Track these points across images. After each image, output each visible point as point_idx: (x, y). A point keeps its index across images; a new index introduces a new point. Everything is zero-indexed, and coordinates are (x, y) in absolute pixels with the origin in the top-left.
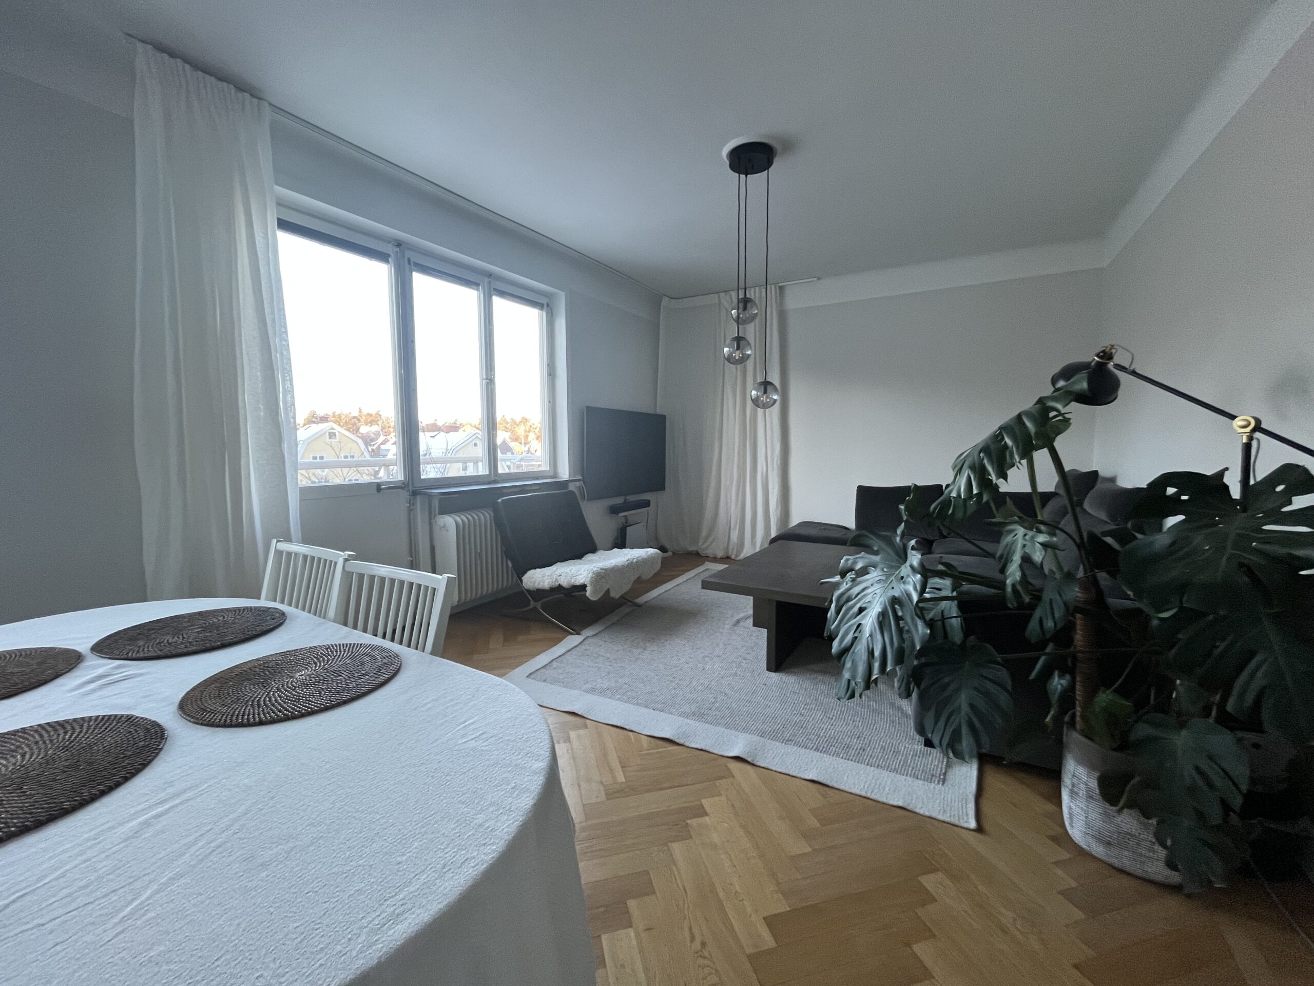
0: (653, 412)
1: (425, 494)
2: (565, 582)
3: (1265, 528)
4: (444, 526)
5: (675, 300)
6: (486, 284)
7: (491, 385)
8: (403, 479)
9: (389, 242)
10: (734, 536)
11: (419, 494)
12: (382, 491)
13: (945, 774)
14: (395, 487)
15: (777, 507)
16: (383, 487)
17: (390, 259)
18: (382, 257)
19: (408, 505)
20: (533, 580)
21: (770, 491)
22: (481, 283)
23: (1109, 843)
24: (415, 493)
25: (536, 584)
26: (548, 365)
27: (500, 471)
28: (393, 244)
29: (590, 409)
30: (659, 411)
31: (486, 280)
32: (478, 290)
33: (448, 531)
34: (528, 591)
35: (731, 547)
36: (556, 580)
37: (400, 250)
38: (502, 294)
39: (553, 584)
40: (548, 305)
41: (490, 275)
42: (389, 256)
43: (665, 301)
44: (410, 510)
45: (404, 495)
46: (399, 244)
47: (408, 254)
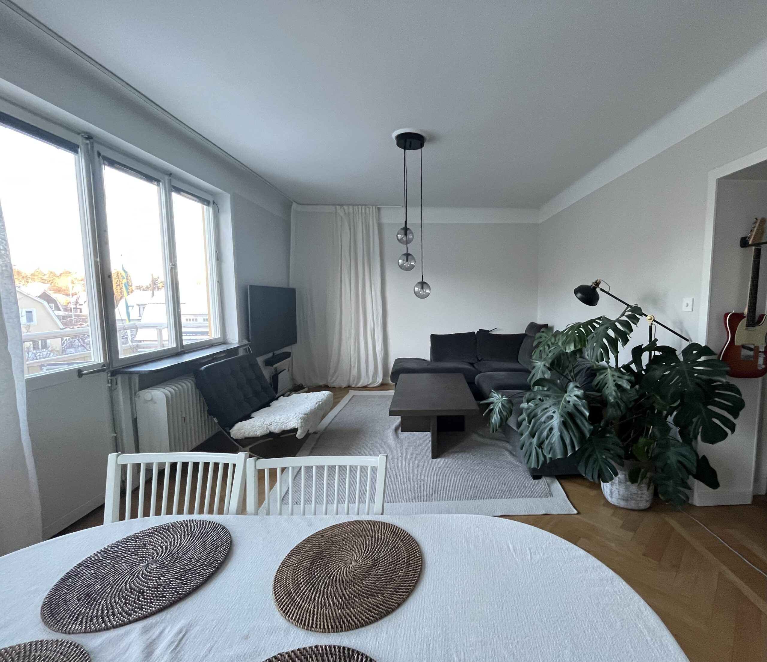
0: (286, 286)
1: (126, 373)
2: (276, 428)
3: (695, 368)
4: (152, 400)
5: (301, 206)
6: (167, 182)
7: (175, 269)
8: (102, 361)
9: (79, 134)
10: (354, 372)
11: (120, 373)
12: (84, 377)
13: (550, 491)
14: (98, 371)
15: (382, 350)
16: (84, 372)
17: (79, 150)
18: (72, 147)
19: (110, 385)
20: (243, 431)
21: (376, 340)
22: (162, 180)
23: (627, 500)
24: (114, 373)
25: (247, 433)
26: (216, 252)
27: (185, 343)
28: (82, 136)
29: (253, 288)
30: (291, 286)
31: (167, 178)
32: (158, 185)
33: (155, 403)
34: (236, 440)
35: (351, 379)
36: (267, 428)
37: (90, 142)
38: (178, 190)
39: (265, 432)
40: (214, 202)
41: (170, 174)
42: (78, 146)
43: (294, 205)
44: (111, 390)
45: (105, 376)
46: (89, 137)
47: (97, 147)
